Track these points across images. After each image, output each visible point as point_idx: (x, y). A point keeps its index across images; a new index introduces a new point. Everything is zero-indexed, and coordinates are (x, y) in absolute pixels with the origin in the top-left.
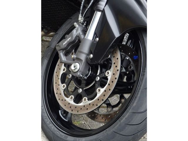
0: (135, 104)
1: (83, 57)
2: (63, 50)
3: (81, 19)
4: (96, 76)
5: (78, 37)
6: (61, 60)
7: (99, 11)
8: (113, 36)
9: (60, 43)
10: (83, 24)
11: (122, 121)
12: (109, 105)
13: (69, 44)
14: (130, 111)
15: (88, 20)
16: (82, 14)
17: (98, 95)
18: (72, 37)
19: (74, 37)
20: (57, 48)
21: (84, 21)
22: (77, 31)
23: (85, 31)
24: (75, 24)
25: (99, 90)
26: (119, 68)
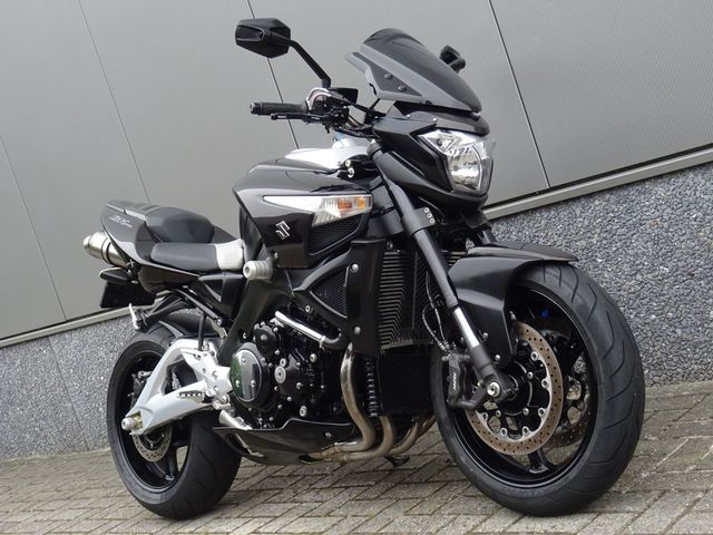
0: (596, 348)
1: (490, 370)
2: (460, 396)
3: (443, 346)
4: (525, 376)
5: (462, 363)
6: (468, 408)
7: (455, 307)
8: (498, 312)
9: (450, 393)
10: (452, 348)
11: (603, 380)
12: (575, 403)
13: (460, 380)
14: (599, 360)
15: (455, 335)
16: (441, 340)
17: (550, 389)
18: (455, 370)
19: (458, 367)
20: (452, 403)
21: (450, 343)
22: (454, 360)
23: (463, 346)
24: (443, 359)
25: (545, 383)
26: (539, 337)
